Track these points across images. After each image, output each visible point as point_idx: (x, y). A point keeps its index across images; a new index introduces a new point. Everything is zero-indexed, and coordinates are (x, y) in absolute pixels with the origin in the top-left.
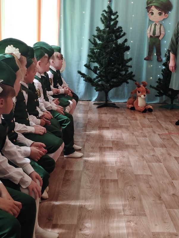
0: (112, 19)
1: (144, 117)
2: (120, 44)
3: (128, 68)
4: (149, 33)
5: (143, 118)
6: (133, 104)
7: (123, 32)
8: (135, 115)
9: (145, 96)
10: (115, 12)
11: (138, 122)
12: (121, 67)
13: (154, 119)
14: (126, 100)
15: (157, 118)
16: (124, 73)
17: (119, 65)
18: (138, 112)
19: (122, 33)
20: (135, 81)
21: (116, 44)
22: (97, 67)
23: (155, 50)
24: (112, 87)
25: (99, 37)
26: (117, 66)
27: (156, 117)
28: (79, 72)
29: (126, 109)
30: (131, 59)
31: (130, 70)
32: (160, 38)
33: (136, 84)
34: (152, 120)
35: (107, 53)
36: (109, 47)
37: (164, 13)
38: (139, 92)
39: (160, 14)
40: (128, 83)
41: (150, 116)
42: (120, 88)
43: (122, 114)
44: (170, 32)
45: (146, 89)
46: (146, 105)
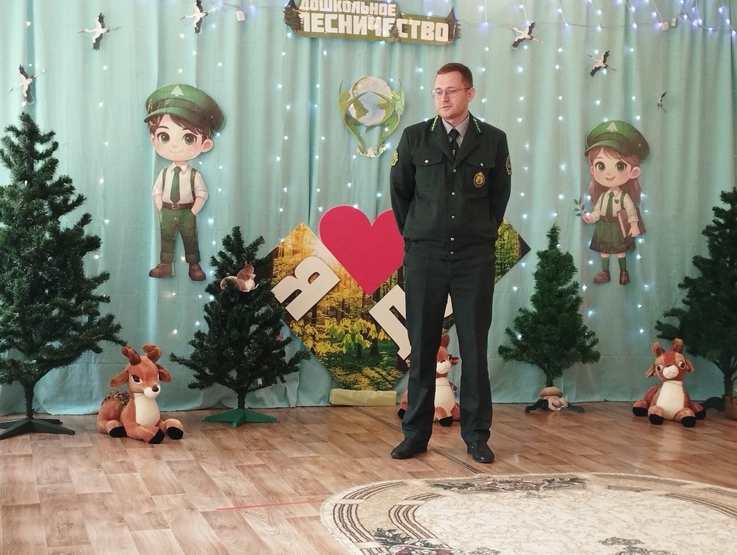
0: (37, 153)
1: (158, 458)
2: (68, 230)
3: (97, 305)
4: (159, 194)
5: (153, 462)
6: (117, 418)
7: (77, 192)
8: (125, 453)
9: (155, 389)
10: (46, 133)
11: (138, 475)
12: (73, 301)
13: (190, 462)
14: (95, 407)
15: (199, 457)
16: (84, 319)
17: (68, 295)
18: (136, 443)
19: (73, 198)
20: (123, 344)
21: (55, 231)
23: (181, 246)
24: (45, 367)
26: (60, 299)
27: (195, 456)
29: (96, 435)
30: (105, 277)
31: (104, 310)
32: (194, 210)
33: (126, 353)
34: (181, 468)
35: (26, 261)
36: (31, 240)
38: (137, 380)
39: (190, 139)
40: (98, 351)
41: (173, 453)
42: (76, 367)
43: (84, 453)
44: (222, 192)
45: (159, 367)
46: (163, 418)
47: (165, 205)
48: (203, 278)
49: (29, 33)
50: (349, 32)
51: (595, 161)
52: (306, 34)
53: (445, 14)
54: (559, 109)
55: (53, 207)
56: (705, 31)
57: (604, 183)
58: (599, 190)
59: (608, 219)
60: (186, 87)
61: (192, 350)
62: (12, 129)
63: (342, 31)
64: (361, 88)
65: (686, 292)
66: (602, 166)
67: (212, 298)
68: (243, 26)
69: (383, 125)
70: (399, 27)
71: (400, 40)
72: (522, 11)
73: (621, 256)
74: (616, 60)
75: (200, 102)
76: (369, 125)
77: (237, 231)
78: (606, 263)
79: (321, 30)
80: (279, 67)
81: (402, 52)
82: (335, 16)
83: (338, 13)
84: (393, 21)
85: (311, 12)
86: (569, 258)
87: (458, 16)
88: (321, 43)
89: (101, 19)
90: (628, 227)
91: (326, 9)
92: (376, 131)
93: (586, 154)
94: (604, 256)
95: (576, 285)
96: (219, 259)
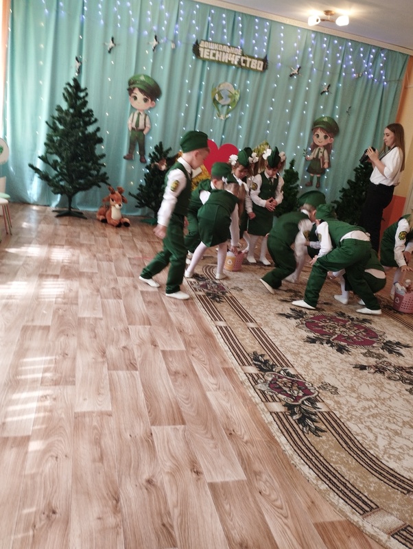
0: (79, 96)
1: (117, 233)
2: (90, 133)
3: (100, 168)
4: (130, 123)
5: (115, 235)
6: (104, 215)
7: (95, 117)
8: (104, 229)
9: (120, 205)
10: (84, 88)
11: (107, 239)
12: (90, 164)
13: (129, 237)
15: (134, 236)
16: (95, 172)
17: (88, 161)
19: (93, 119)
20: (109, 185)
21: (83, 133)
22: (57, 161)
23: (137, 147)
24: (76, 190)
25: (59, 119)
26: (84, 163)
27: (132, 235)
28: (31, 166)
29: (95, 221)
30: (104, 156)
31: (103, 170)
32: (145, 132)
33: (109, 189)
34: (125, 238)
35: (70, 143)
37: (150, 100)
38: (113, 200)
39: (146, 100)
40: (99, 186)
41: (124, 232)
43: (88, 227)
44: (157, 125)
45: (122, 197)
46: (122, 217)
47: (133, 129)
48: (145, 162)
49: (81, 42)
50: (220, 60)
51: (316, 133)
52: (201, 58)
53: (263, 57)
54: (305, 107)
55: (84, 122)
56: (373, 80)
57: (317, 143)
58: (315, 146)
59: (316, 159)
60: (146, 76)
61: (138, 192)
62: (69, 84)
63: (217, 59)
64: (222, 87)
65: (342, 194)
66: (318, 136)
67: (148, 171)
68: (174, 51)
69: (229, 105)
70: (242, 61)
71: (242, 67)
72: (296, 60)
73: (318, 176)
74: (333, 89)
75: (151, 83)
76: (223, 104)
77: (161, 143)
78: (312, 178)
79: (208, 57)
80: (188, 73)
81: (242, 72)
82: (214, 52)
83: (216, 50)
84: (239, 57)
85: (204, 48)
86: (297, 174)
87: (268, 59)
88: (207, 63)
89: (113, 39)
90: (324, 164)
91: (211, 48)
92: (225, 108)
93: (312, 130)
94: (312, 175)
95: (298, 186)
96: (152, 155)
